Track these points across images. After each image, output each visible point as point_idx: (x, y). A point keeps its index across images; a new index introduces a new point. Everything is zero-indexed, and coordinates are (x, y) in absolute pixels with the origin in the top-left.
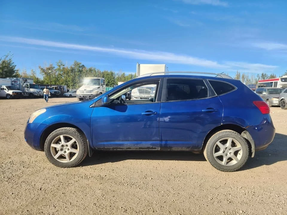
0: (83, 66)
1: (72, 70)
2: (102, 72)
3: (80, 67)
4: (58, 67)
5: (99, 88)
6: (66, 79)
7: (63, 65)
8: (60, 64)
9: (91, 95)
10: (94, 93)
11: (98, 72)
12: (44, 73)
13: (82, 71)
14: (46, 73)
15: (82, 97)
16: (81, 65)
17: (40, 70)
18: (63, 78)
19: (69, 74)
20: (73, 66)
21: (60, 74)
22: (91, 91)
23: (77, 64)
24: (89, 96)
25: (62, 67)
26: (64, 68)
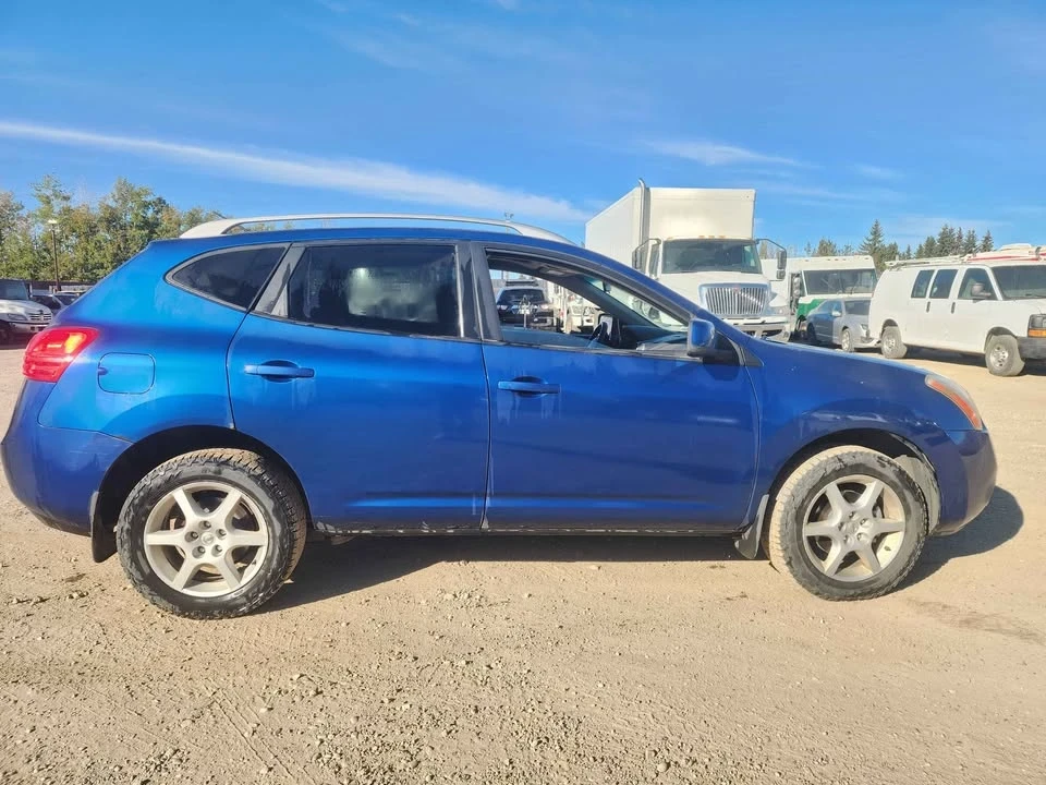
0: (161, 201)
1: (112, 220)
3: (146, 206)
4: (42, 205)
6: (85, 259)
7: (66, 199)
8: (49, 193)
13: (157, 223)
16: (148, 198)
19: (99, 237)
20: (111, 203)
21: (52, 237)
23: (127, 194)
25: (58, 205)
26: (68, 211)
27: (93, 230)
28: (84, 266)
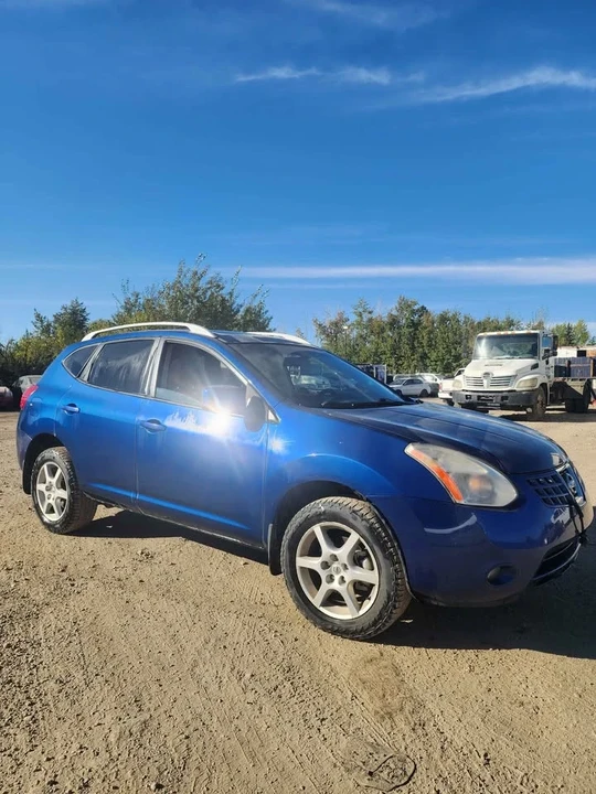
0: (423, 308)
1: (394, 323)
2: (477, 321)
3: (413, 312)
4: (357, 318)
5: (536, 366)
6: (377, 349)
7: (370, 313)
8: (361, 310)
9: (509, 391)
10: (520, 386)
11: (465, 322)
12: (323, 337)
13: (419, 323)
14: (328, 336)
15: (474, 399)
16: (416, 307)
17: (315, 328)
18: (368, 345)
19: (385, 335)
20: (395, 313)
21: (361, 336)
22: (508, 379)
23: (405, 305)
24: (499, 398)
25: (366, 317)
26: (370, 320)
27: (383, 330)
28: (376, 354)
